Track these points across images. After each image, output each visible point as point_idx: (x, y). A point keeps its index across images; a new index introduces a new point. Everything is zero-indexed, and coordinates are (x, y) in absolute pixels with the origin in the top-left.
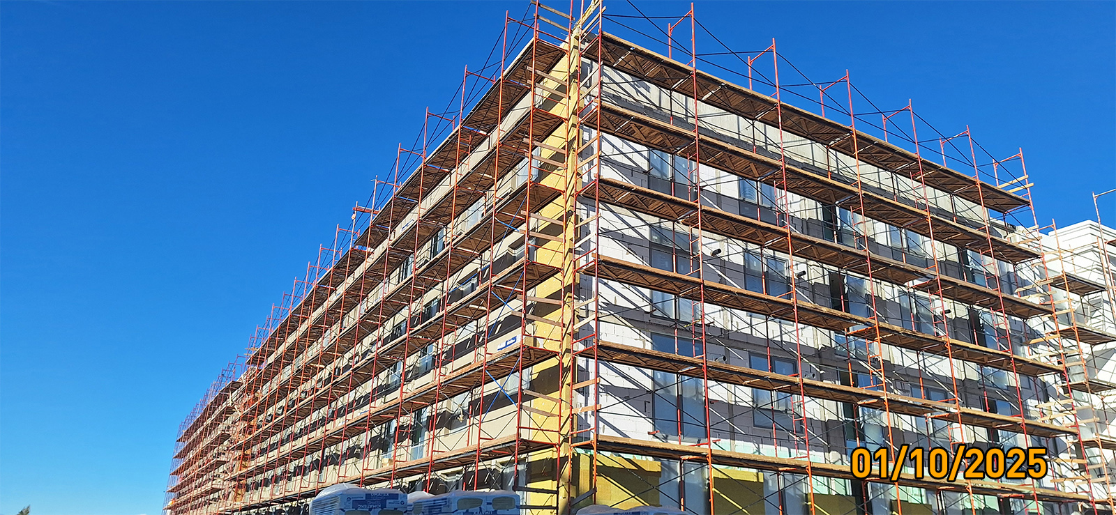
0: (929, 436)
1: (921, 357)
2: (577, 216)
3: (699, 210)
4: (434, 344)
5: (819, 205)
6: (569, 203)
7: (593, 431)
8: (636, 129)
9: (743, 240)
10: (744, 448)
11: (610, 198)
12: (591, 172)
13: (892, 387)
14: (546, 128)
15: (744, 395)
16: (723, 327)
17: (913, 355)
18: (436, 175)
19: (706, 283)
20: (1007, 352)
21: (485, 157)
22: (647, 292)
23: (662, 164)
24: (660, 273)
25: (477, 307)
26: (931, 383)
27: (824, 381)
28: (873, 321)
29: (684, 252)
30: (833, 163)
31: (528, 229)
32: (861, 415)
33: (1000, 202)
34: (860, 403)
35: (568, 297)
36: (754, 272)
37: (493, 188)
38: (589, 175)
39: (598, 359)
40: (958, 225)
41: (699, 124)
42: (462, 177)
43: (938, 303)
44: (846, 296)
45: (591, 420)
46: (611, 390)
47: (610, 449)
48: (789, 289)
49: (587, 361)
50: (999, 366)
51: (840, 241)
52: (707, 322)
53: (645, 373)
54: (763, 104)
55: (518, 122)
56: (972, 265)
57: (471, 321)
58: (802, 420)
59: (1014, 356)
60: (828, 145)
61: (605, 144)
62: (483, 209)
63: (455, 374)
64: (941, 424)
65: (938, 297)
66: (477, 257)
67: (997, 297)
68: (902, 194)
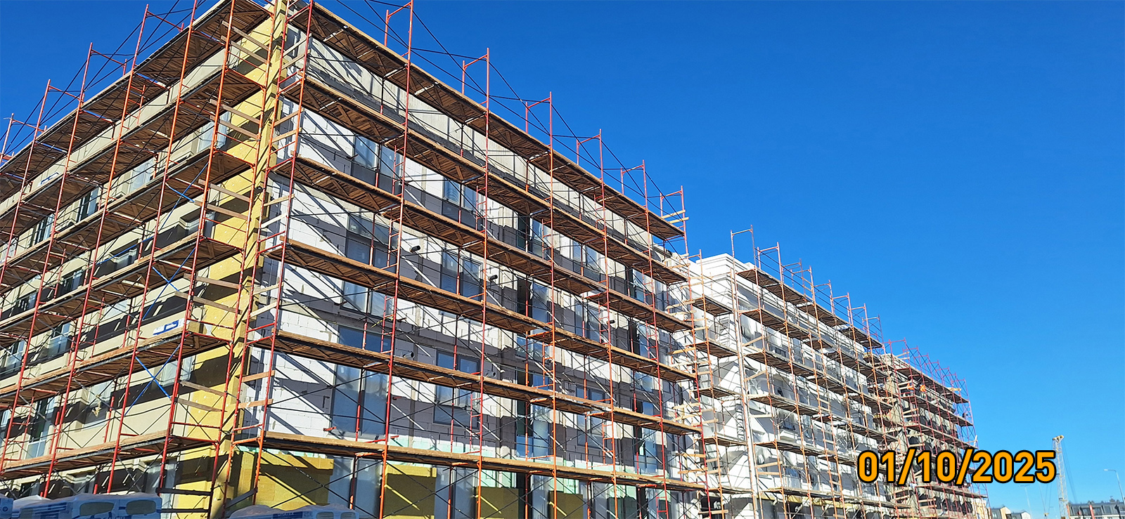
0: (587, 432)
1: (587, 361)
2: (266, 194)
3: (402, 205)
4: (72, 323)
5: (515, 215)
6: (259, 179)
7: (261, 427)
8: (342, 112)
9: (442, 240)
10: (422, 444)
11: (307, 180)
12: (286, 149)
13: (561, 387)
14: (239, 92)
15: (427, 392)
16: (414, 324)
17: (580, 359)
18: (94, 124)
19: (401, 278)
20: (655, 360)
21: (160, 113)
22: (339, 283)
23: (368, 152)
24: (355, 264)
25: (132, 283)
26: (593, 384)
27: (503, 380)
28: (550, 327)
29: (383, 246)
30: (531, 177)
31: (206, 202)
32: (532, 412)
33: (663, 231)
34: (532, 401)
35: (248, 281)
36: (450, 271)
37: (167, 149)
38: (286, 151)
39: (274, 350)
40: (627, 247)
41: (410, 118)
42: (129, 131)
43: (605, 314)
44: (530, 302)
45: (260, 416)
46: (287, 384)
47: (278, 446)
48: (481, 291)
49: (263, 352)
50: (647, 372)
51: (530, 250)
52: (398, 318)
53: (327, 368)
54: (473, 110)
55: (206, 80)
56: (636, 283)
57: (124, 300)
58: (479, 416)
59: (660, 364)
60: (528, 159)
61: (306, 121)
62: (152, 172)
63: (95, 360)
64: (597, 421)
65: (606, 308)
66: (138, 226)
67: (651, 312)
68: (586, 214)
